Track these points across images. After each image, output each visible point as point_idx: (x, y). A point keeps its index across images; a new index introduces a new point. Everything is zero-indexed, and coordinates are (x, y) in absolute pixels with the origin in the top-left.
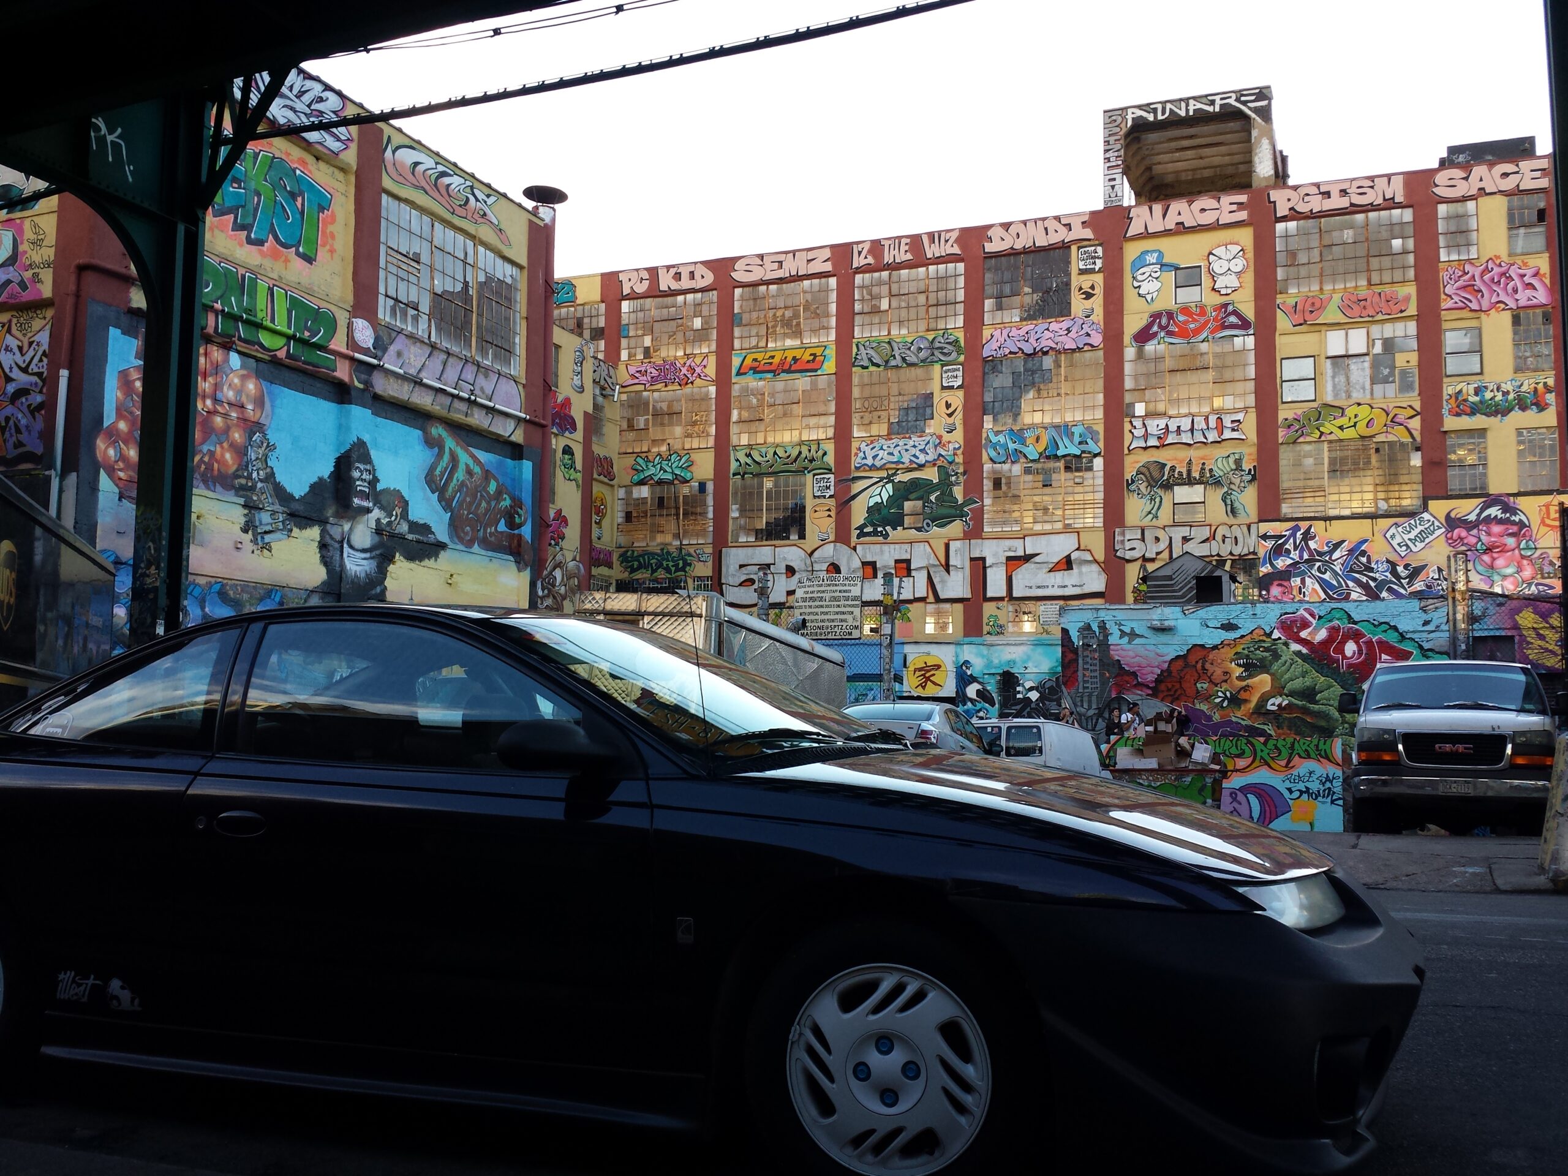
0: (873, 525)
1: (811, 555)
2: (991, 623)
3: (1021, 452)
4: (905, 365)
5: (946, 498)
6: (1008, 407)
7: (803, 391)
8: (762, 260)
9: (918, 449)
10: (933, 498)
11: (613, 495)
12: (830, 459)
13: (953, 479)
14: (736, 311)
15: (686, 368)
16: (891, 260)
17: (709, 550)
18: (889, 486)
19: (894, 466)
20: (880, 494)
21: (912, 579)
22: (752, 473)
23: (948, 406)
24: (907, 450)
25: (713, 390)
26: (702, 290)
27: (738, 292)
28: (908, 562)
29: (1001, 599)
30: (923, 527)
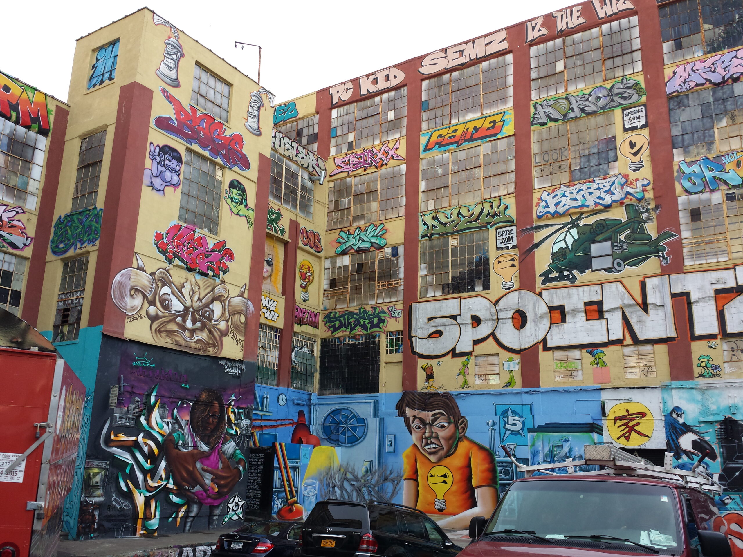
0: (558, 269)
1: (496, 303)
2: (703, 364)
3: (720, 179)
4: (584, 115)
5: (636, 236)
6: (699, 138)
7: (484, 155)
8: (446, 53)
9: (602, 191)
10: (622, 237)
11: (320, 265)
12: (512, 212)
13: (644, 215)
14: (423, 99)
15: (381, 153)
16: (565, 27)
17: (400, 306)
18: (574, 231)
19: (578, 210)
20: (564, 240)
21: (604, 321)
22: (438, 234)
23: (632, 145)
24: (591, 194)
25: (403, 167)
26: (397, 88)
27: (425, 83)
28: (599, 303)
29: (713, 337)
30: (613, 267)
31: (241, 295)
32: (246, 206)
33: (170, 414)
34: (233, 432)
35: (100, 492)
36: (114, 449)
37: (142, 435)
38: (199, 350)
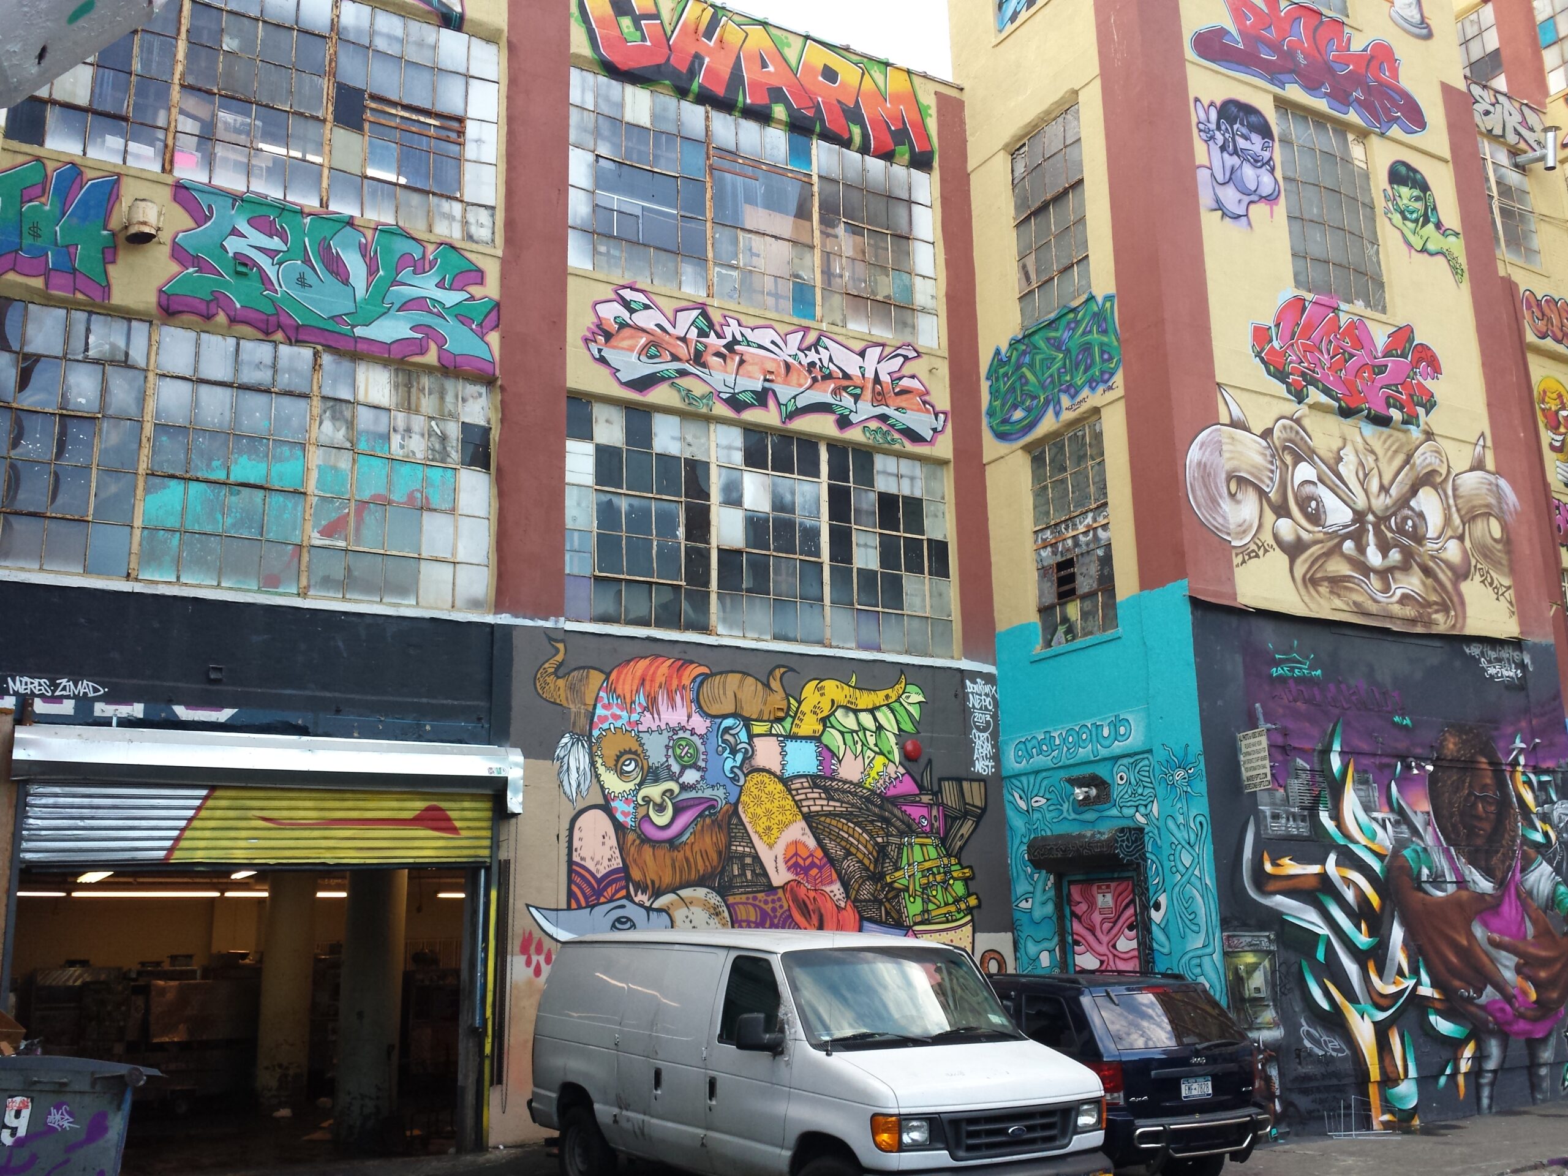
31: (1478, 465)
32: (1438, 225)
33: (1384, 800)
34: (1538, 837)
35: (1269, 1015)
36: (1279, 898)
37: (1332, 858)
38: (1413, 621)
